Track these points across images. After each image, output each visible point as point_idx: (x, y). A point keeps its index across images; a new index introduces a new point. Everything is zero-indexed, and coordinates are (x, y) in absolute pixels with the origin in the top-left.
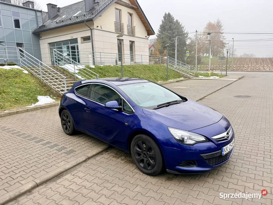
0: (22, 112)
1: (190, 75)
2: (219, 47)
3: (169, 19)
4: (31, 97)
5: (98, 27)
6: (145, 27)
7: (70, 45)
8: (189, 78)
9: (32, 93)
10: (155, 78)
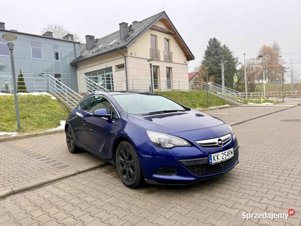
0: (40, 135)
1: (238, 101)
2: (279, 72)
3: (215, 44)
4: (55, 122)
5: (131, 54)
6: (184, 52)
7: (105, 74)
8: (236, 105)
9: (55, 118)
10: (193, 105)
